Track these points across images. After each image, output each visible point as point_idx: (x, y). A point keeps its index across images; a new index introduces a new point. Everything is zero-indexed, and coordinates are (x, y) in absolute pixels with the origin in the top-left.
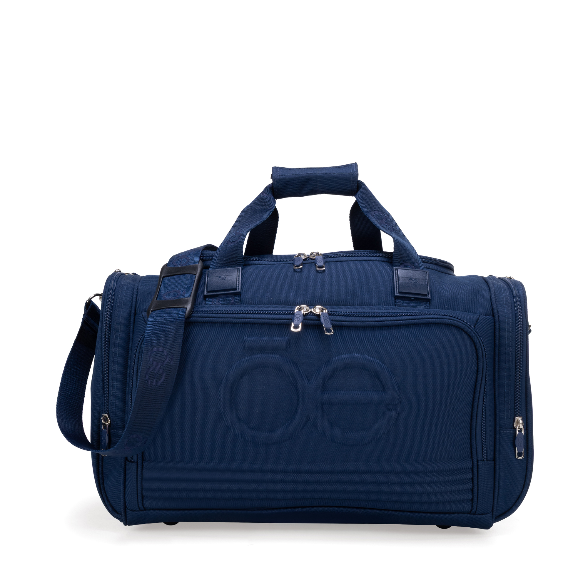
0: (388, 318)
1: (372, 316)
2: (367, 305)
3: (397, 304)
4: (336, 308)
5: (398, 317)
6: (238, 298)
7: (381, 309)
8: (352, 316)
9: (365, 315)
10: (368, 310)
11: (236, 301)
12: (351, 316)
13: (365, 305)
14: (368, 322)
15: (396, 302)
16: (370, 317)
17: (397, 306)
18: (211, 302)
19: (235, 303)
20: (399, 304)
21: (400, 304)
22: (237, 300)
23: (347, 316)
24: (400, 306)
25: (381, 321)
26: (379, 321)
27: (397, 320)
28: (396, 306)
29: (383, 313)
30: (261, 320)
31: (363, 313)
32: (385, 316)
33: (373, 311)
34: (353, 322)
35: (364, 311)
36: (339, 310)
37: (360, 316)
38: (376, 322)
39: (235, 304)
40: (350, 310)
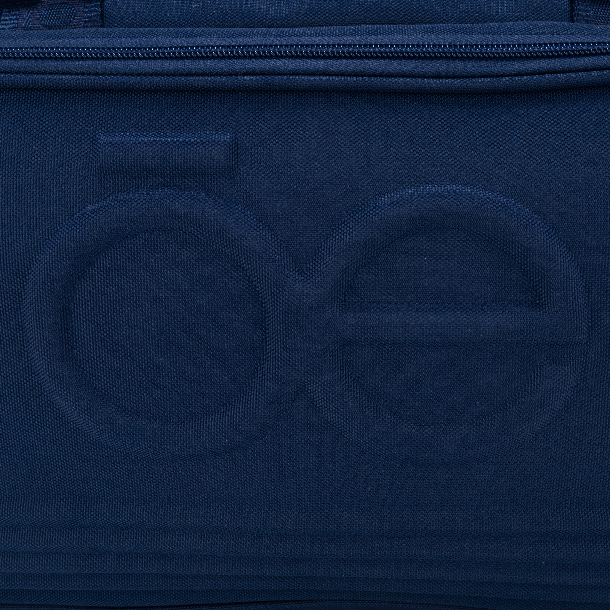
0: (557, 64)
1: (505, 57)
2: (486, 22)
3: (578, 15)
4: (389, 33)
5: (590, 58)
6: (95, 6)
7: (531, 34)
8: (441, 58)
9: (482, 53)
10: (490, 37)
11: (88, 17)
12: (436, 57)
13: (480, 22)
14: (490, 77)
15: (573, 10)
16: (500, 59)
17: (578, 21)
18: (15, 20)
19: (86, 22)
20: (584, 14)
21: (587, 16)
22: (91, 12)
23: (425, 58)
24: (587, 22)
25: (533, 73)
26: (527, 74)
27: (586, 70)
28: (573, 22)
29: (540, 45)
30: (147, 78)
31: (477, 46)
32: (548, 57)
33: (504, 39)
34: (442, 78)
35: (475, 39)
36: (397, 39)
37: (479, 57)
38: (515, 75)
39: (84, 27)
40: (432, 39)
